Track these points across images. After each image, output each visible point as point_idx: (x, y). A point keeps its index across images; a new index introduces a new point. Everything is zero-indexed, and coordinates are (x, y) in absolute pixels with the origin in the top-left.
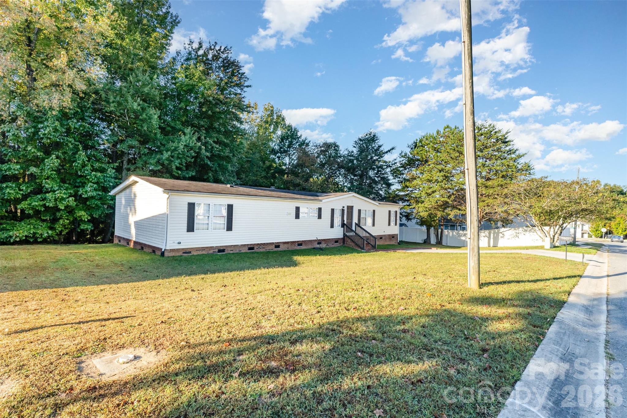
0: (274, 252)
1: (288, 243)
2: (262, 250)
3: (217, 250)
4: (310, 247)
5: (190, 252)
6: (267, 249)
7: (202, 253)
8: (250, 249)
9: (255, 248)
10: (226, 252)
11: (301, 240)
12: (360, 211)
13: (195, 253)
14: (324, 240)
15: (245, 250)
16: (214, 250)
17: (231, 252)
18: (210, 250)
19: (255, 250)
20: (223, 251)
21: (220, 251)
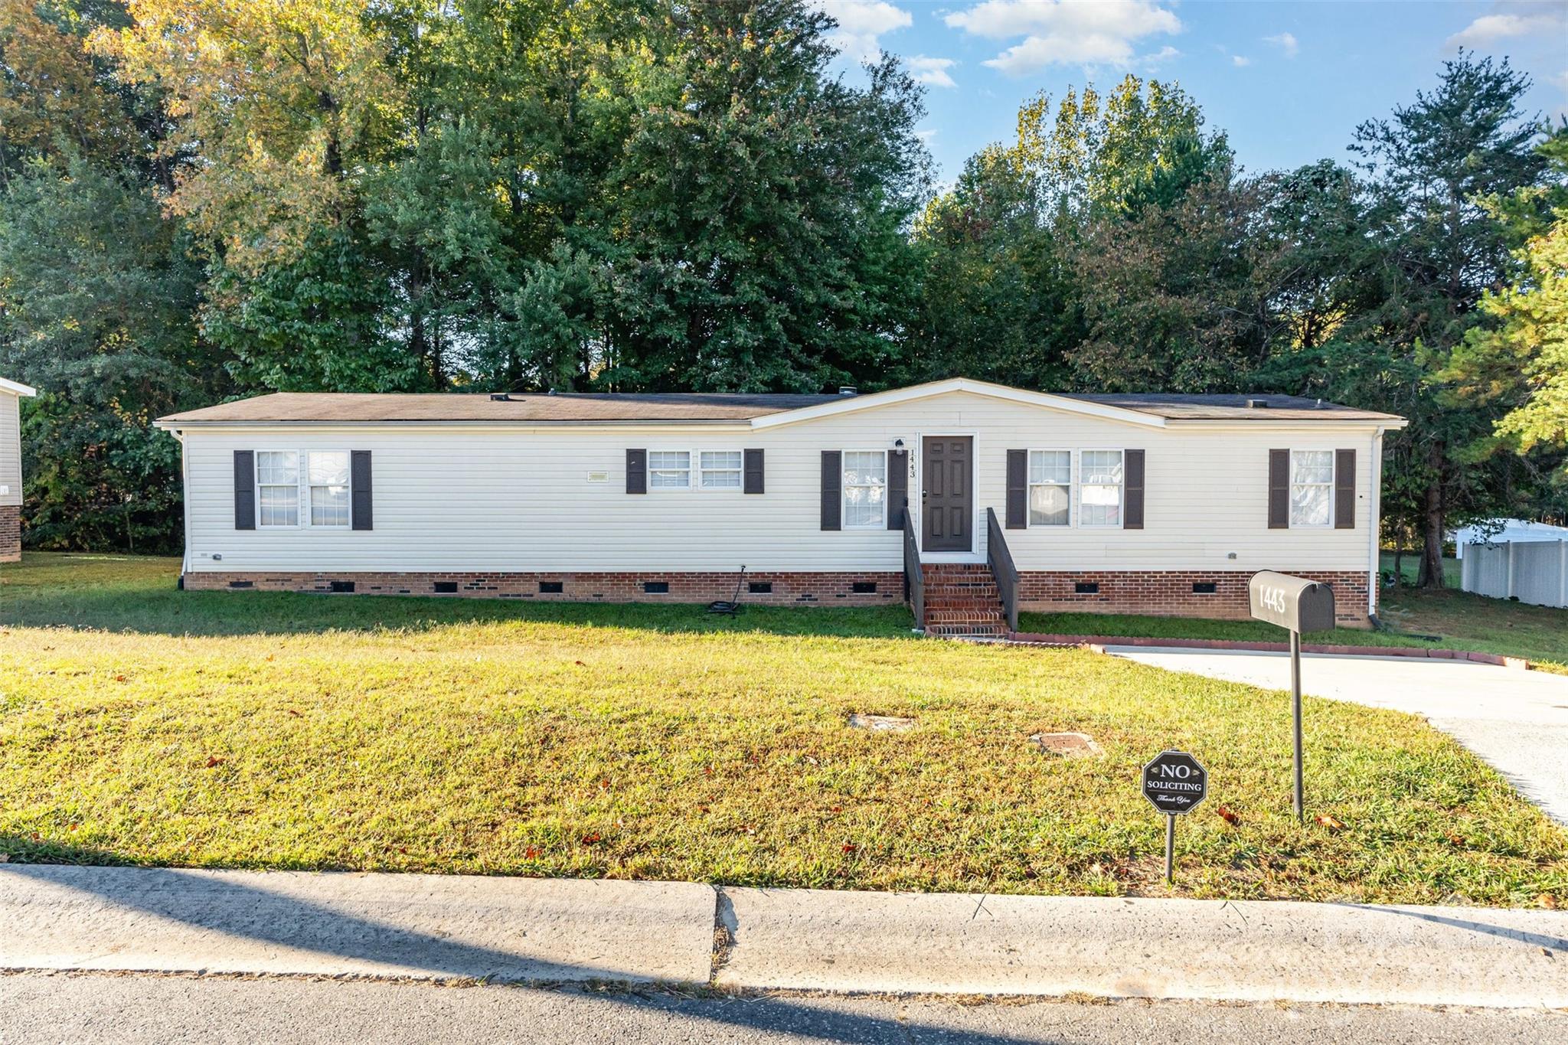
0: (533, 603)
1: (597, 576)
2: (486, 595)
3: (327, 584)
4: (706, 596)
5: (250, 584)
6: (509, 591)
7: (283, 589)
8: (440, 587)
9: (461, 587)
10: (358, 591)
11: (662, 569)
12: (1017, 461)
13: (263, 587)
14: (788, 576)
15: (426, 590)
16: (320, 584)
17: (376, 593)
18: (306, 582)
19: (461, 592)
20: (349, 587)
21: (337, 586)
